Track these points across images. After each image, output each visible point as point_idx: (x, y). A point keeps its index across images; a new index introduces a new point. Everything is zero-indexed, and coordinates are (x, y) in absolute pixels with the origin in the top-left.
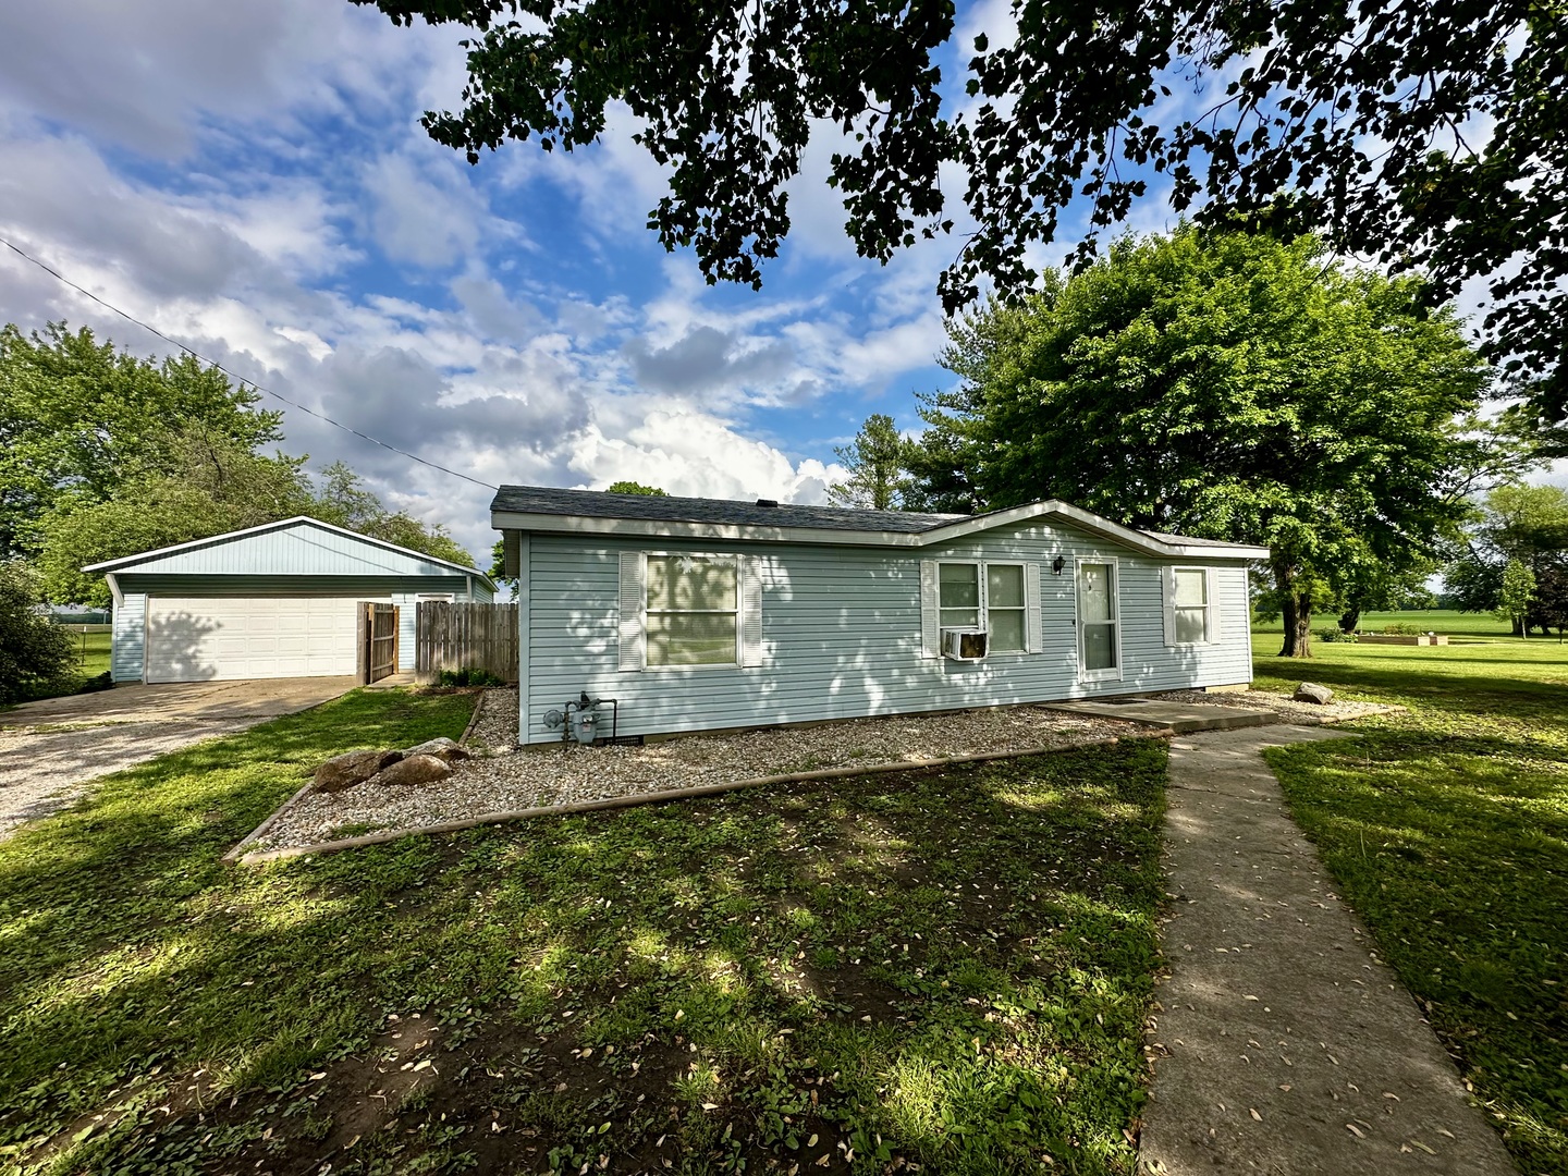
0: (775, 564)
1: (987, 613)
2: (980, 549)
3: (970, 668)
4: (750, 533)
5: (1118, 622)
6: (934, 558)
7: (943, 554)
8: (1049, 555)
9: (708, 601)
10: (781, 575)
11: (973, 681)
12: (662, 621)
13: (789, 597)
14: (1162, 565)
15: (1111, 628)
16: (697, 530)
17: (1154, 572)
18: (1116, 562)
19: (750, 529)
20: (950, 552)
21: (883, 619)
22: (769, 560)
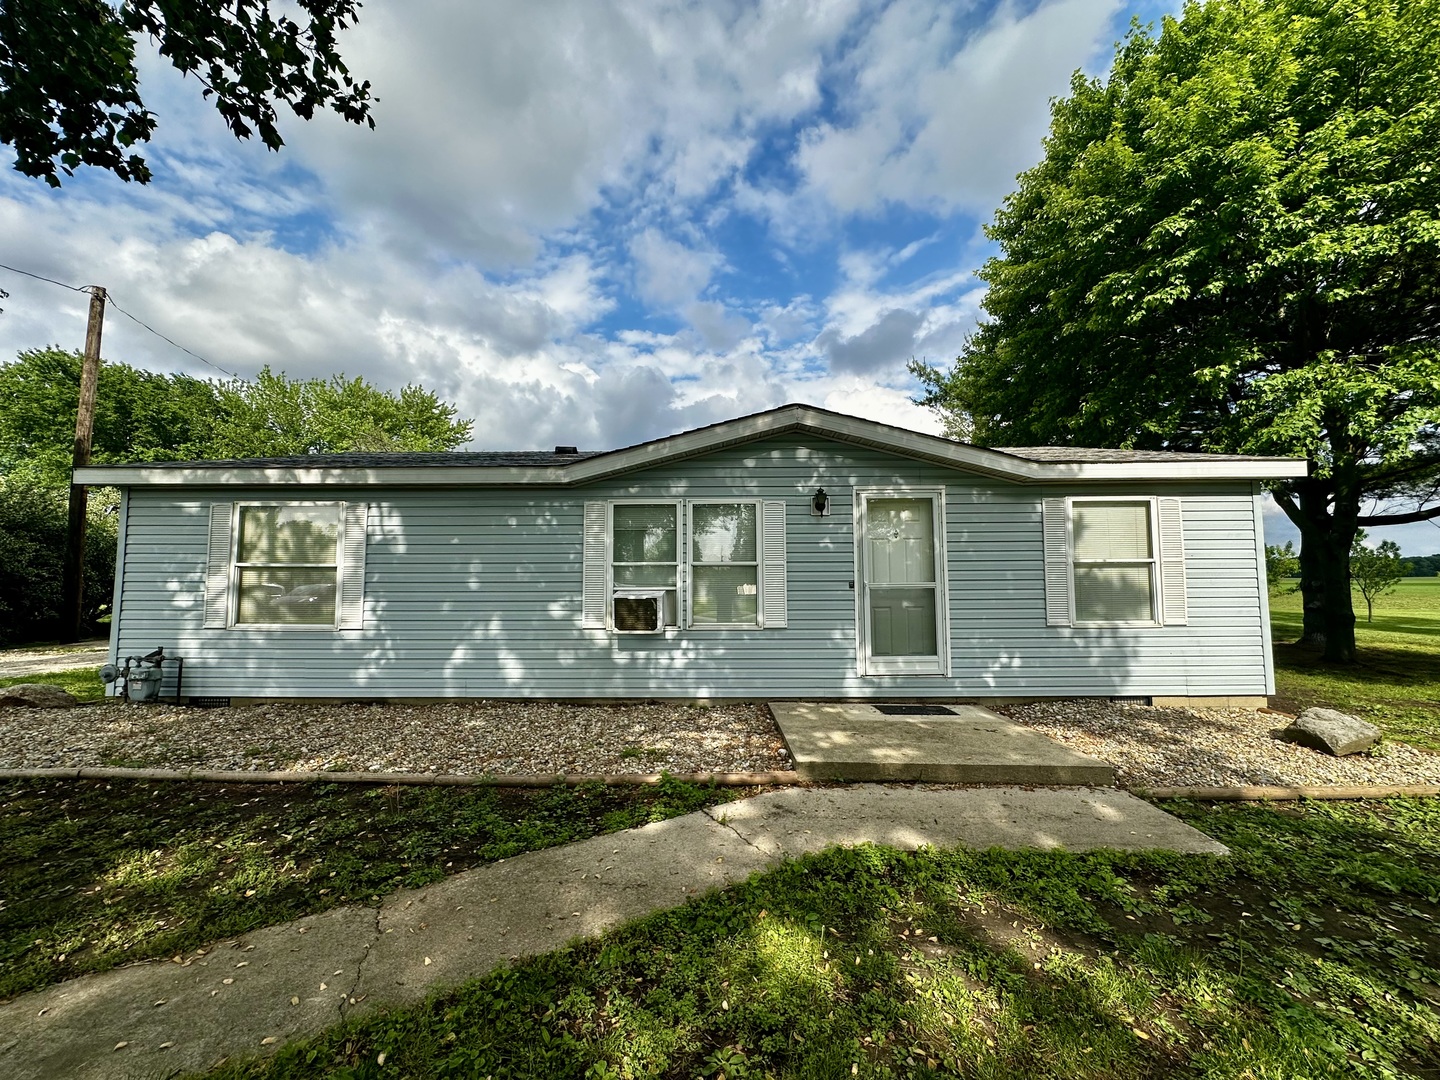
0: (385, 511)
1: (689, 569)
2: (684, 483)
3: (659, 644)
4: (334, 477)
5: (943, 588)
6: (605, 498)
7: (622, 492)
8: (806, 487)
9: (311, 555)
10: (394, 523)
11: (664, 662)
12: (260, 576)
13: (401, 549)
14: (1042, 495)
15: (931, 593)
16: (273, 476)
17: (1029, 508)
18: (941, 497)
19: (336, 472)
20: (633, 490)
21: (527, 577)
22: (380, 507)
